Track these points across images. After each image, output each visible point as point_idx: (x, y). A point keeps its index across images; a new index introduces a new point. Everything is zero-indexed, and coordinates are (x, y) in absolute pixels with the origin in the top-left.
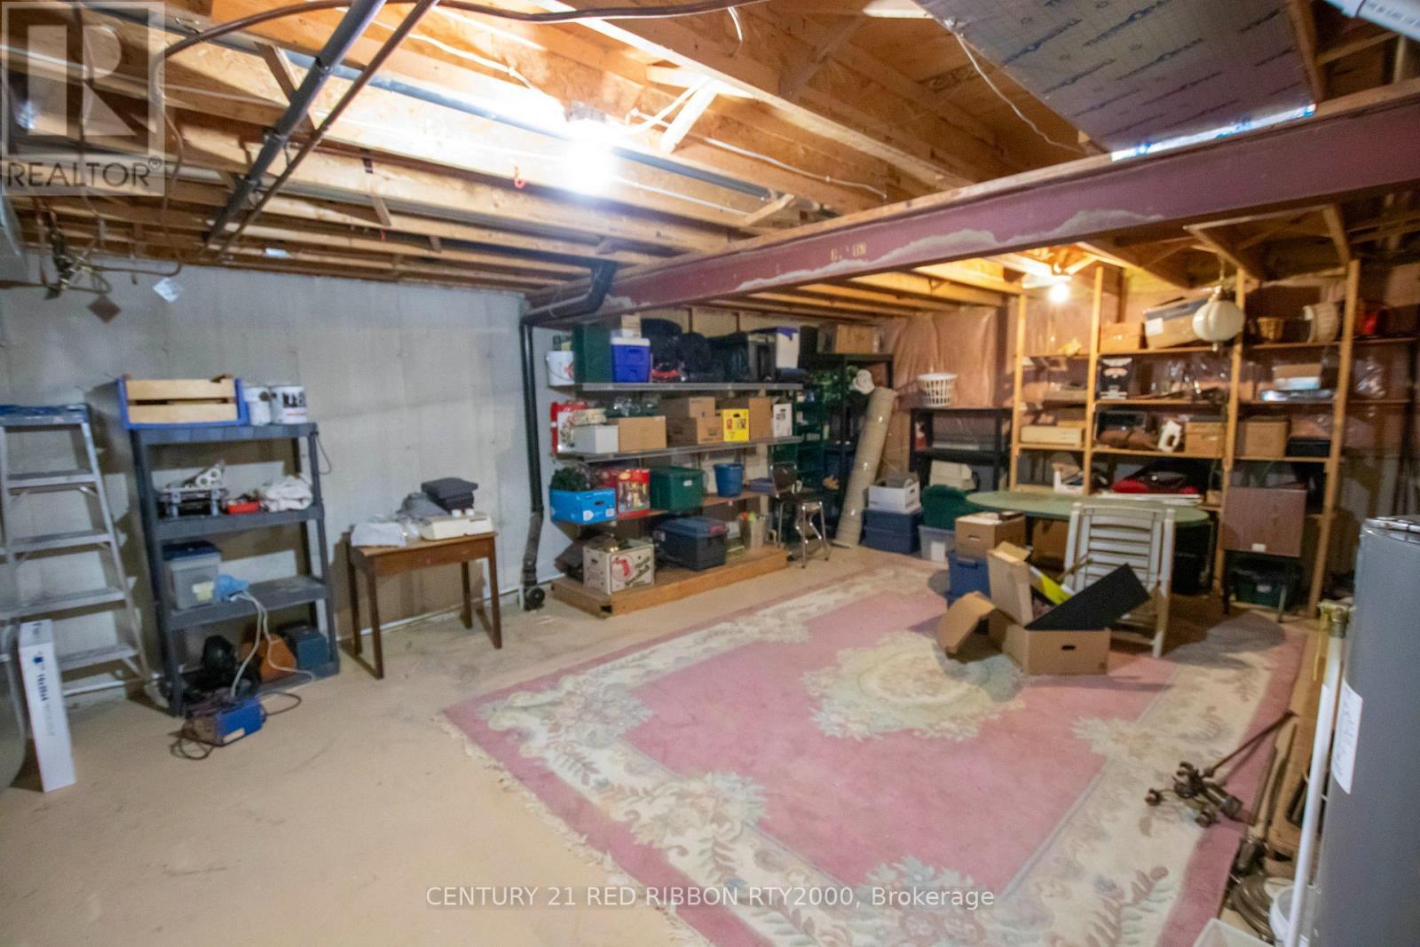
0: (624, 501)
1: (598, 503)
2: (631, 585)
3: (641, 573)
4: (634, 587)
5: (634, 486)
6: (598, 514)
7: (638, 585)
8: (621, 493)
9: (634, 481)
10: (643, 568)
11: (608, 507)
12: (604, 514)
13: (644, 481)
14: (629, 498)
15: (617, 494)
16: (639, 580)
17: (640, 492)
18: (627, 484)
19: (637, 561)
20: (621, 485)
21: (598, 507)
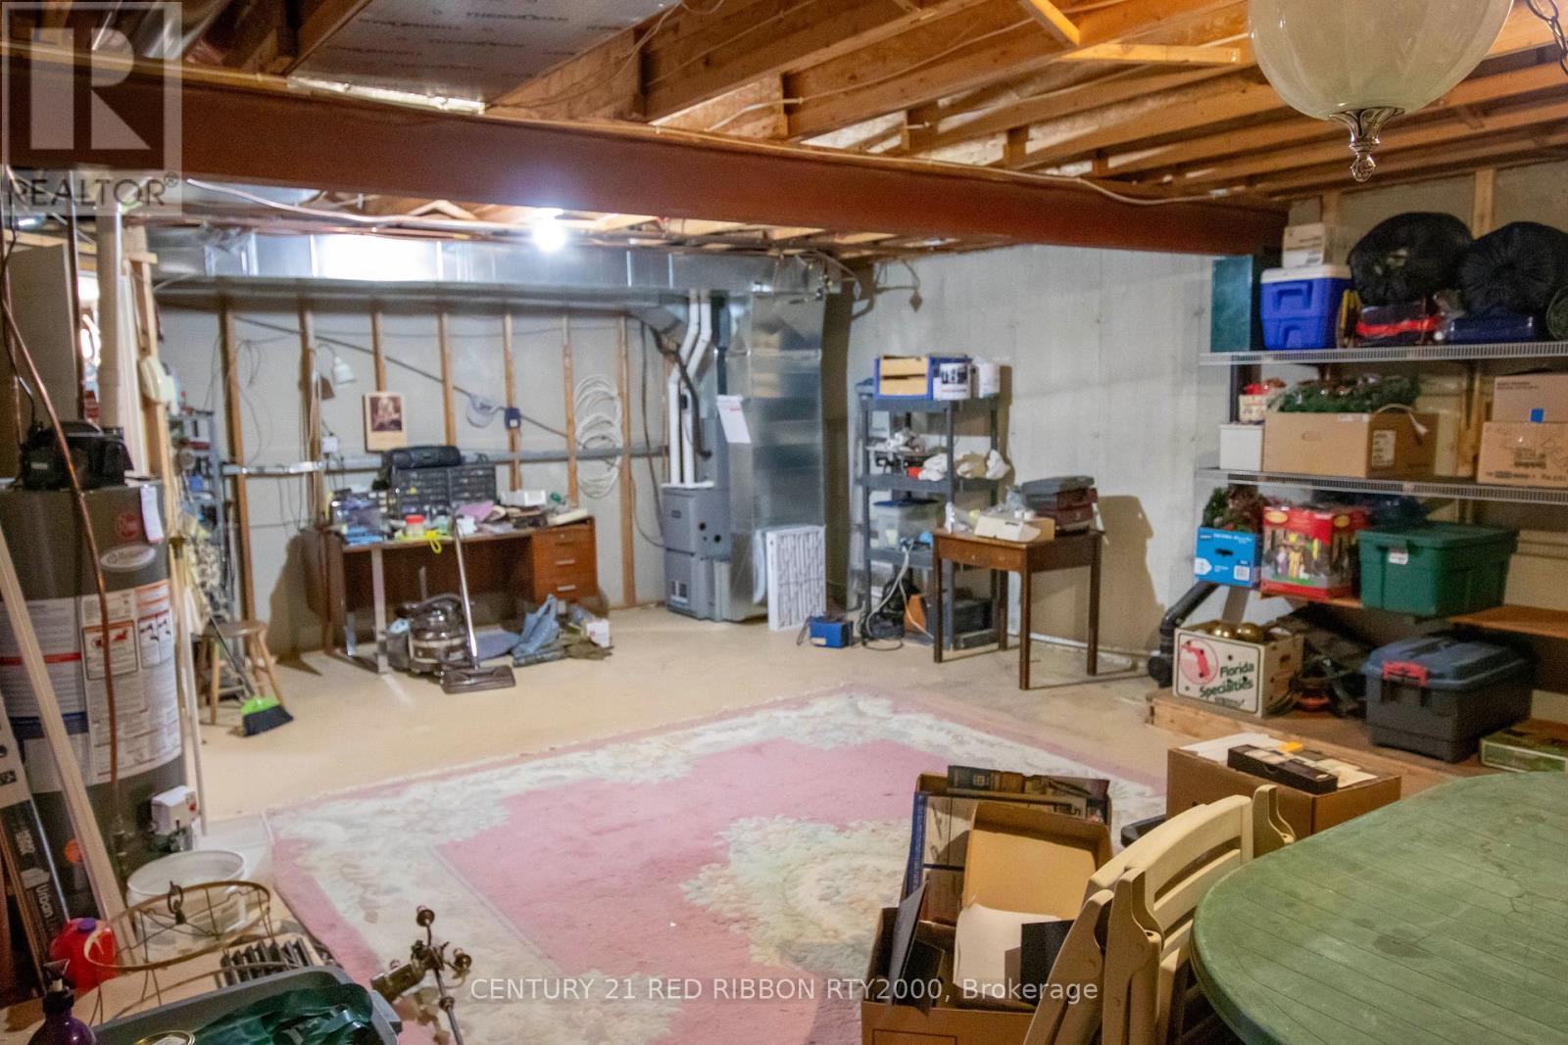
0: (1272, 560)
1: (1225, 553)
2: (1212, 698)
3: (1230, 686)
4: (1217, 702)
5: (1293, 538)
6: (1218, 569)
7: (1223, 703)
8: (1267, 545)
9: (1294, 530)
10: (1237, 678)
11: (1238, 563)
12: (1231, 571)
13: (1317, 535)
14: (1281, 557)
15: (1259, 546)
16: (1227, 695)
17: (1306, 554)
18: (1280, 532)
19: (1224, 662)
20: (1268, 531)
21: (1220, 557)
